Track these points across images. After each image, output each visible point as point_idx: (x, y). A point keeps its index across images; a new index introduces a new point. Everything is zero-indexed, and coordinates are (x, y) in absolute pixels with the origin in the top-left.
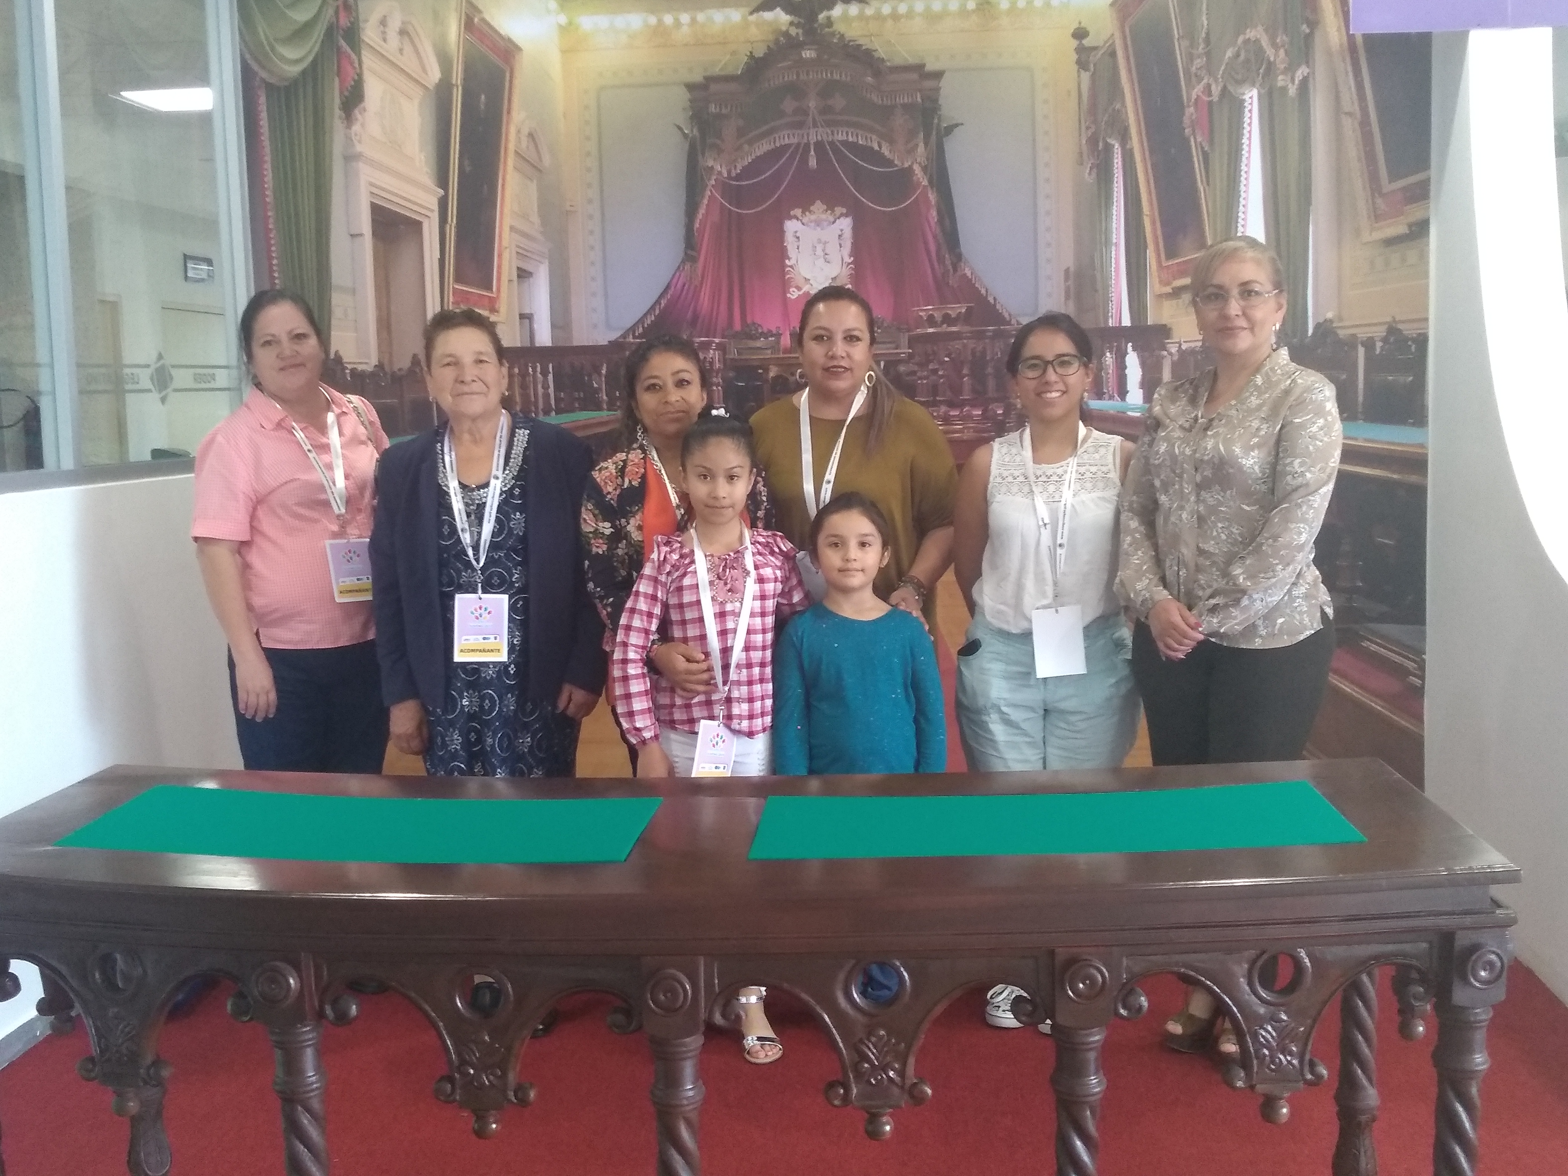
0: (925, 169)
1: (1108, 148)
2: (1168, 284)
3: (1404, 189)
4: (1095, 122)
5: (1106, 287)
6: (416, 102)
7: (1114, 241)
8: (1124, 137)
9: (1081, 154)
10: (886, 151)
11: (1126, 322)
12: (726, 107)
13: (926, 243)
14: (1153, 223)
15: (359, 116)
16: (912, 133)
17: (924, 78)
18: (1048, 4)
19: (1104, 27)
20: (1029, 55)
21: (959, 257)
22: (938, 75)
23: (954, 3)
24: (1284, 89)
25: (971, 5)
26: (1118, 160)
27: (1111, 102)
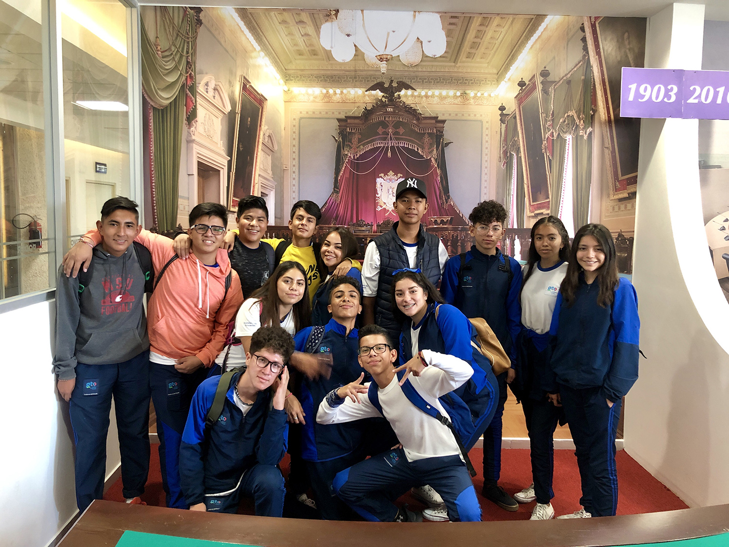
0: (436, 160)
1: (511, 155)
2: (533, 212)
3: (628, 179)
4: (506, 145)
6: (220, 119)
7: (512, 193)
8: (518, 152)
9: (500, 157)
10: (420, 152)
11: (515, 227)
12: (354, 130)
13: (435, 190)
14: (528, 187)
15: (194, 124)
16: (431, 145)
17: (438, 122)
18: (490, 96)
19: (512, 106)
20: (481, 116)
21: (449, 197)
22: (444, 122)
23: (451, 93)
24: (582, 136)
25: (458, 94)
26: (515, 161)
27: (513, 137)
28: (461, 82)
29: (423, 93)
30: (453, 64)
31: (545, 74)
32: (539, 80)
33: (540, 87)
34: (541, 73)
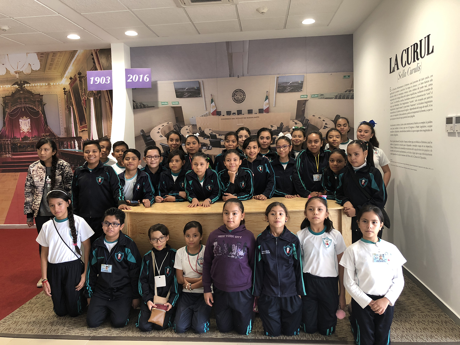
0: (41, 111)
1: (70, 107)
2: (81, 130)
4: (68, 103)
5: (71, 130)
7: (72, 123)
8: (73, 106)
9: (66, 109)
10: (35, 108)
11: (75, 136)
12: (9, 101)
13: (42, 123)
14: (78, 120)
16: (39, 105)
17: (40, 96)
18: (59, 84)
19: (68, 88)
20: (56, 92)
21: (47, 125)
22: (42, 96)
23: (44, 84)
24: (97, 98)
25: (47, 84)
26: (72, 110)
27: (70, 100)
28: (48, 79)
29: (33, 85)
30: (44, 73)
31: (80, 74)
32: (77, 76)
33: (78, 79)
34: (78, 74)
